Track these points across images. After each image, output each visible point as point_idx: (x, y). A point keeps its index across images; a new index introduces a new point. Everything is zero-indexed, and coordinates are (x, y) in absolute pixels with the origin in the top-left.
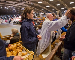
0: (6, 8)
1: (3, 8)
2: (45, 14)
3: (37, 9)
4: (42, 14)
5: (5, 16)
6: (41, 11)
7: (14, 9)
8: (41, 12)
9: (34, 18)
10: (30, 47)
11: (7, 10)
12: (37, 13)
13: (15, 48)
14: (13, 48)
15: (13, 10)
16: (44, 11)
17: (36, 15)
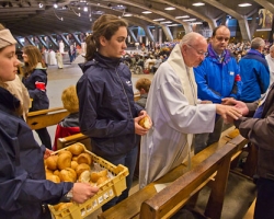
0: (56, 6)
1: (47, 7)
2: (205, 25)
3: (176, 3)
4: (194, 24)
5: (54, 37)
6: (189, 11)
7: (86, 9)
8: (192, 17)
9: (161, 44)
10: (109, 152)
11: (60, 13)
12: (174, 23)
13: (65, 160)
14: (61, 161)
15: (82, 12)
16: (203, 14)
17: (172, 29)
